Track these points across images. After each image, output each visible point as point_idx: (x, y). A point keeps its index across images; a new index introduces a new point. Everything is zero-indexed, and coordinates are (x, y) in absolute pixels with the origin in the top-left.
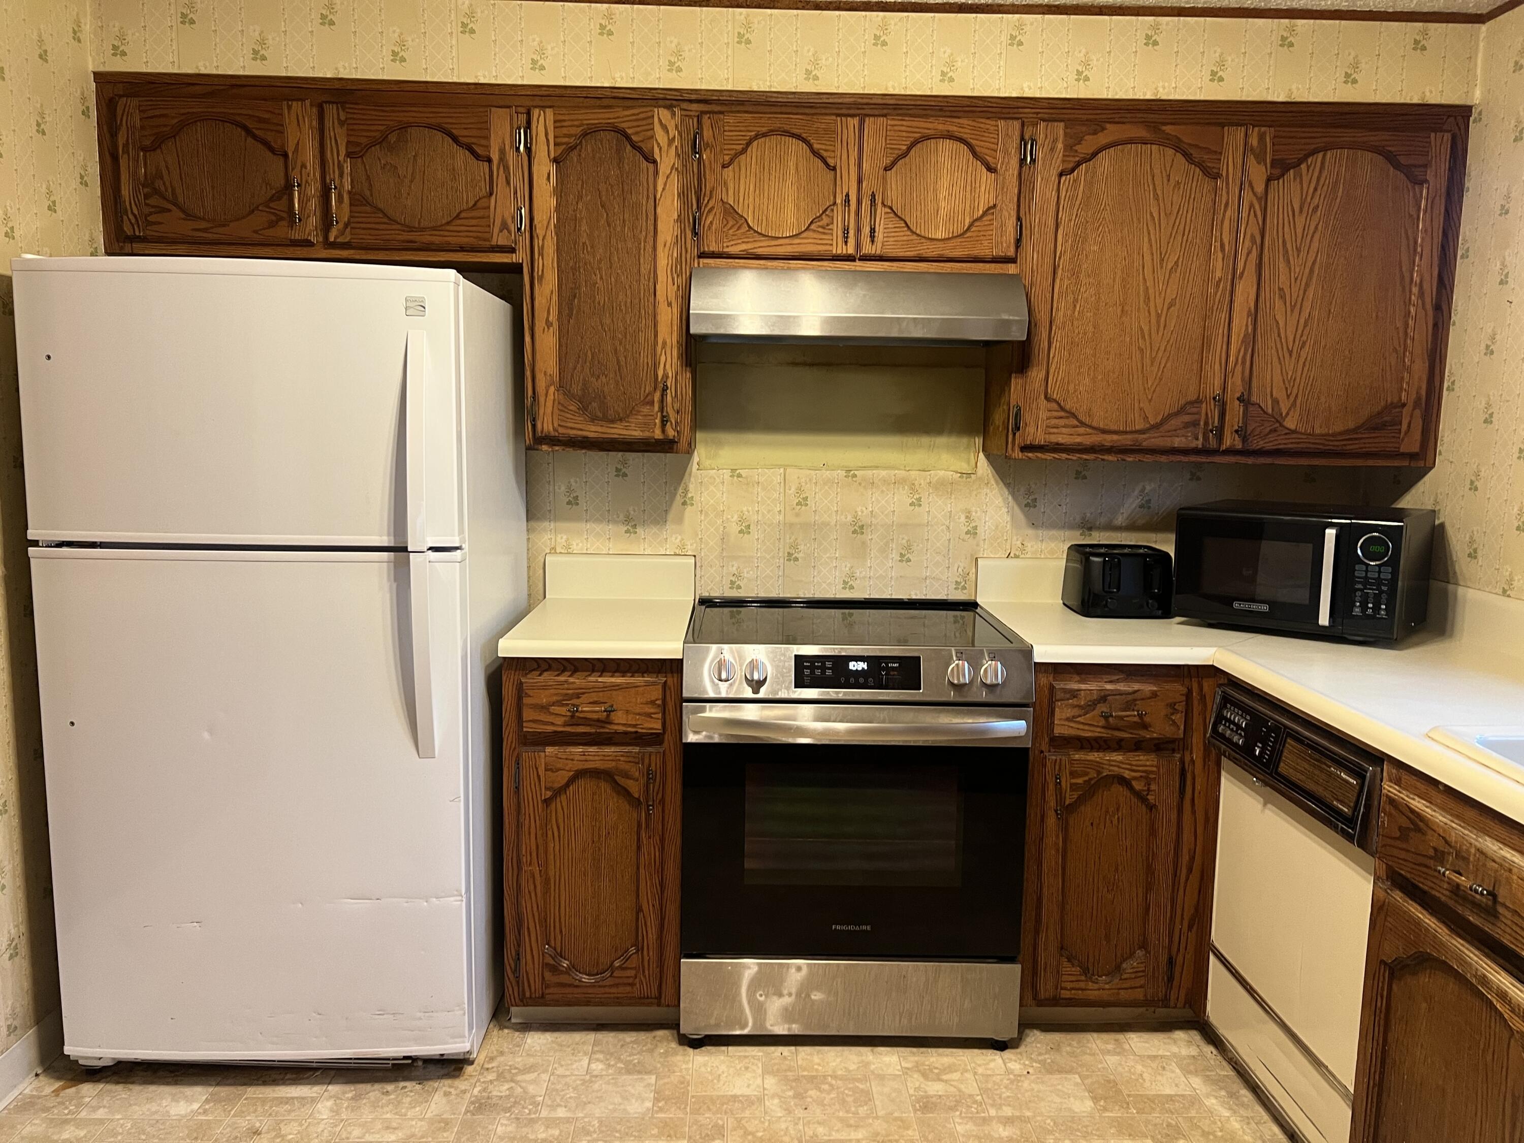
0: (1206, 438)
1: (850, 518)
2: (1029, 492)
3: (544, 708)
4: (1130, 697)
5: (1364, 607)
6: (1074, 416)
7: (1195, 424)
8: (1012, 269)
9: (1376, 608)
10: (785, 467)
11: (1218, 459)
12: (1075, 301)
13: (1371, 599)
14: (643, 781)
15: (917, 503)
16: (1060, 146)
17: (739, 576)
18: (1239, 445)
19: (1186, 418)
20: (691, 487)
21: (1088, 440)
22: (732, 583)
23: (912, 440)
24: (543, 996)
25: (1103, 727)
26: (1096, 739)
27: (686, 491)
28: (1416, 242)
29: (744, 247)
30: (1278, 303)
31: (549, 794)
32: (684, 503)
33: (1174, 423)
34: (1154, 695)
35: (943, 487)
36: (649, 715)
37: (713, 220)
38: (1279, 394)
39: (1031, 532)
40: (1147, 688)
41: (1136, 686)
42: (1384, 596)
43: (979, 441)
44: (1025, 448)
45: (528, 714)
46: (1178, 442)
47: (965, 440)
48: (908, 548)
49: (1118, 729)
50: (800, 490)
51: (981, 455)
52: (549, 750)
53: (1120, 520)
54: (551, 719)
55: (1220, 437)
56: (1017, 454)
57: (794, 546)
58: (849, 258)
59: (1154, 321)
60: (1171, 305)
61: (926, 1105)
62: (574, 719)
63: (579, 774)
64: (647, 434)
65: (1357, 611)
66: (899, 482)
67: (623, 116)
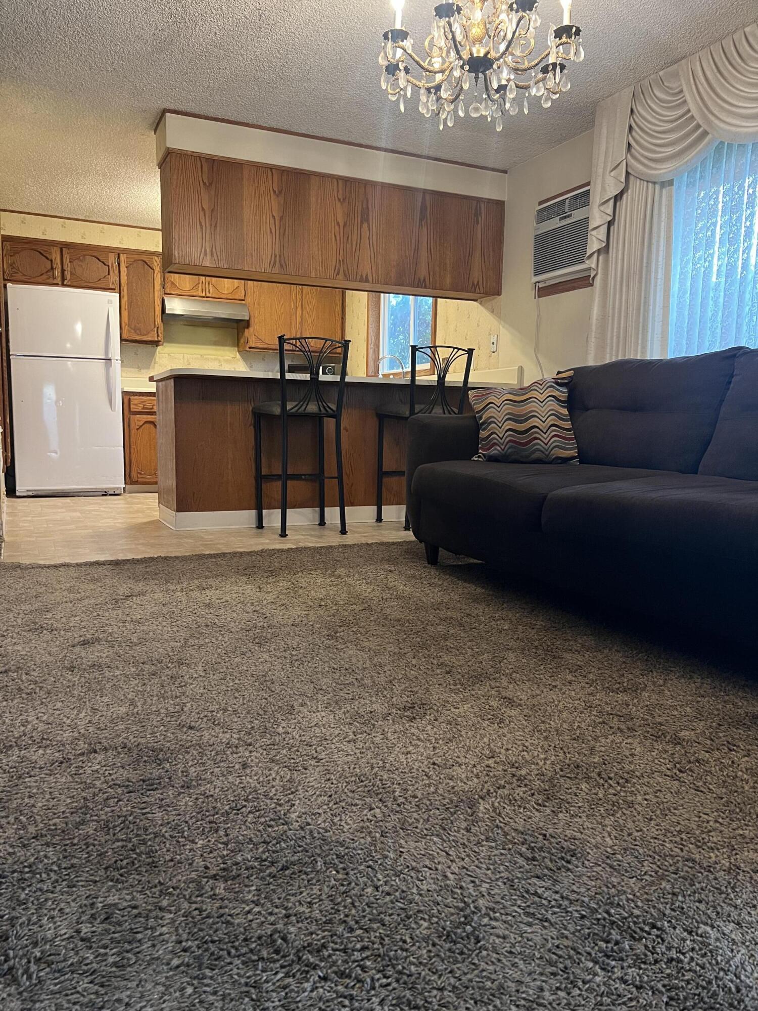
3: (136, 405)
6: (261, 340)
8: (244, 302)
12: (260, 312)
15: (221, 365)
21: (266, 346)
23: (218, 348)
24: (137, 481)
27: (155, 360)
29: (176, 292)
30: (307, 314)
31: (138, 427)
35: (227, 361)
37: (168, 285)
43: (236, 349)
44: (250, 348)
45: (132, 406)
47: (232, 348)
50: (188, 361)
51: (237, 352)
52: (137, 416)
54: (138, 408)
56: (248, 349)
58: (203, 297)
59: (278, 317)
60: (282, 313)
62: (144, 408)
63: (146, 422)
64: (153, 339)
66: (216, 359)
67: (145, 258)
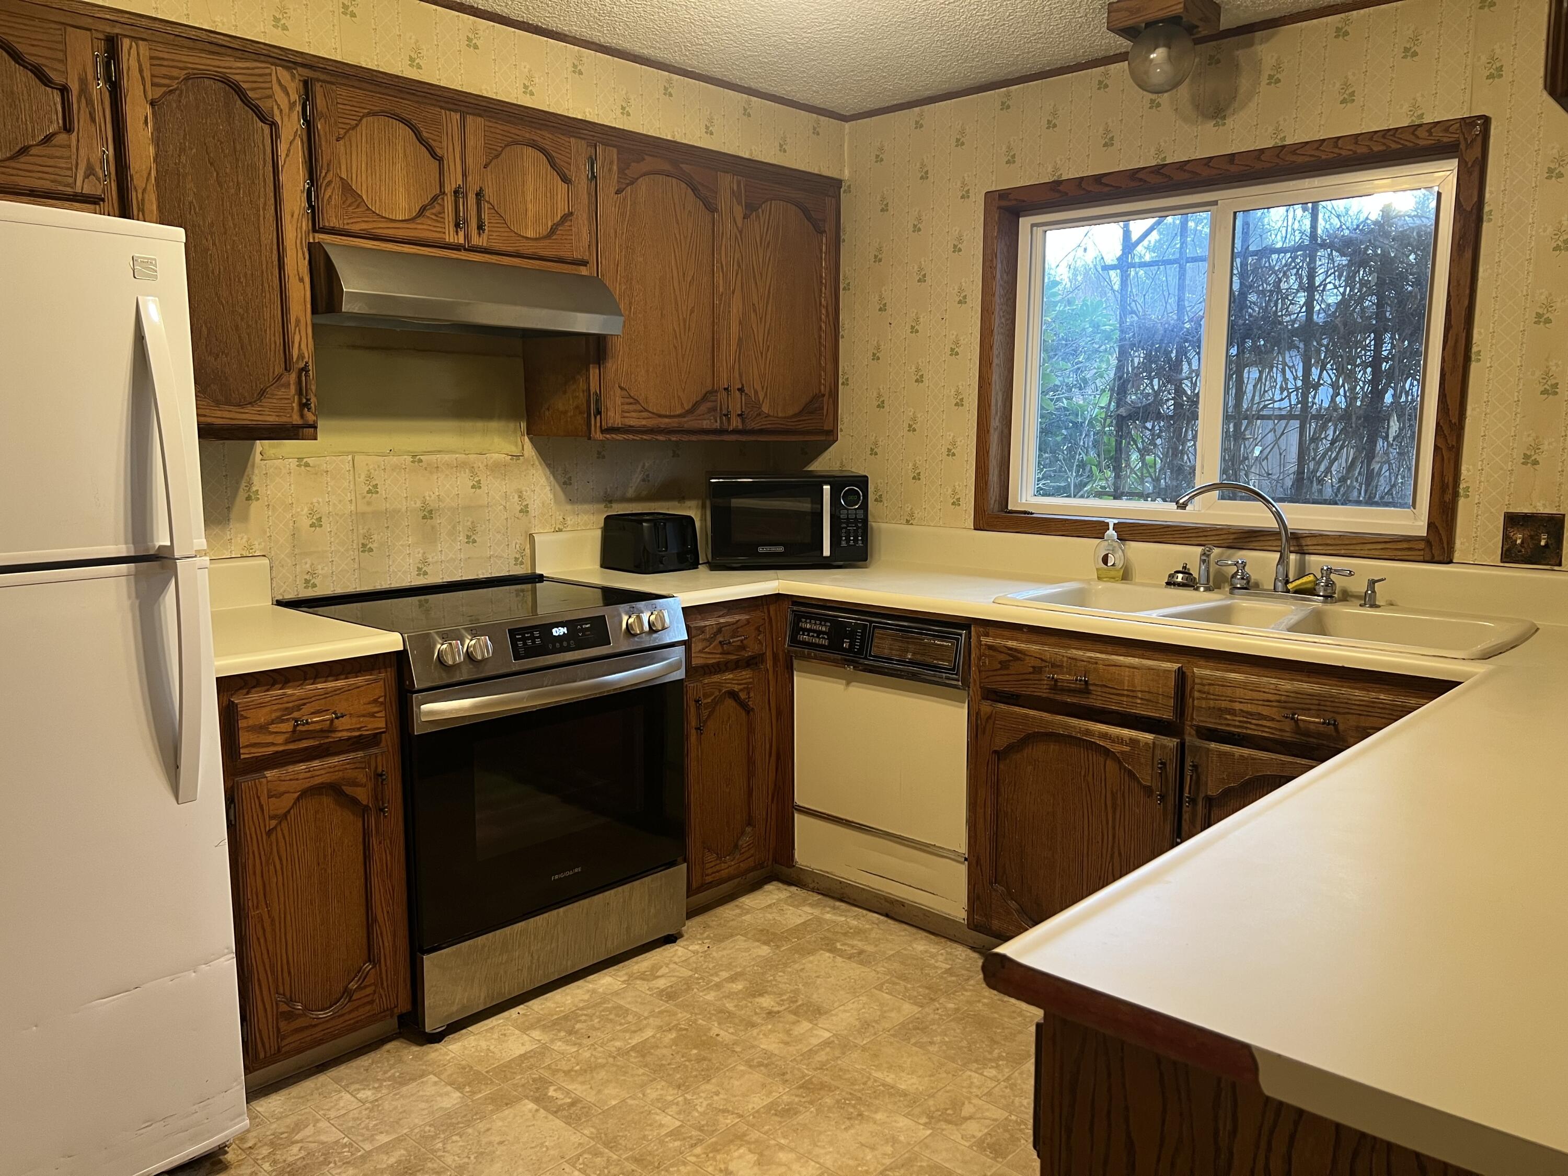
0: (721, 422)
1: (419, 504)
2: (565, 472)
3: (262, 728)
4: (735, 626)
5: (848, 540)
6: (637, 402)
7: (714, 409)
8: (584, 271)
9: (856, 540)
10: (353, 453)
11: (726, 438)
12: (630, 303)
13: (852, 534)
14: (370, 785)
15: (477, 486)
16: (615, 168)
17: (313, 574)
18: (740, 427)
19: (709, 405)
20: (255, 479)
21: (649, 423)
22: (307, 581)
23: (468, 424)
24: (279, 1050)
25: (721, 654)
26: (718, 664)
27: (250, 484)
28: (821, 276)
29: (364, 226)
30: (753, 315)
31: (274, 823)
32: (249, 498)
33: (703, 408)
34: (748, 621)
35: (497, 469)
36: (372, 715)
37: (331, 195)
38: (758, 387)
39: (569, 507)
40: (744, 617)
41: (737, 617)
42: (860, 531)
43: (524, 425)
44: (605, 431)
45: (244, 738)
46: (706, 424)
47: (512, 425)
48: (473, 529)
49: (729, 653)
50: (369, 477)
51: (526, 437)
52: (268, 774)
53: (630, 493)
54: (270, 739)
55: (729, 420)
56: (598, 436)
57: (367, 536)
58: (458, 248)
59: (682, 324)
60: (692, 312)
61: (669, 995)
62: (295, 736)
63: (305, 793)
64: (284, 420)
65: (844, 544)
66: (460, 466)
67: (235, 68)
